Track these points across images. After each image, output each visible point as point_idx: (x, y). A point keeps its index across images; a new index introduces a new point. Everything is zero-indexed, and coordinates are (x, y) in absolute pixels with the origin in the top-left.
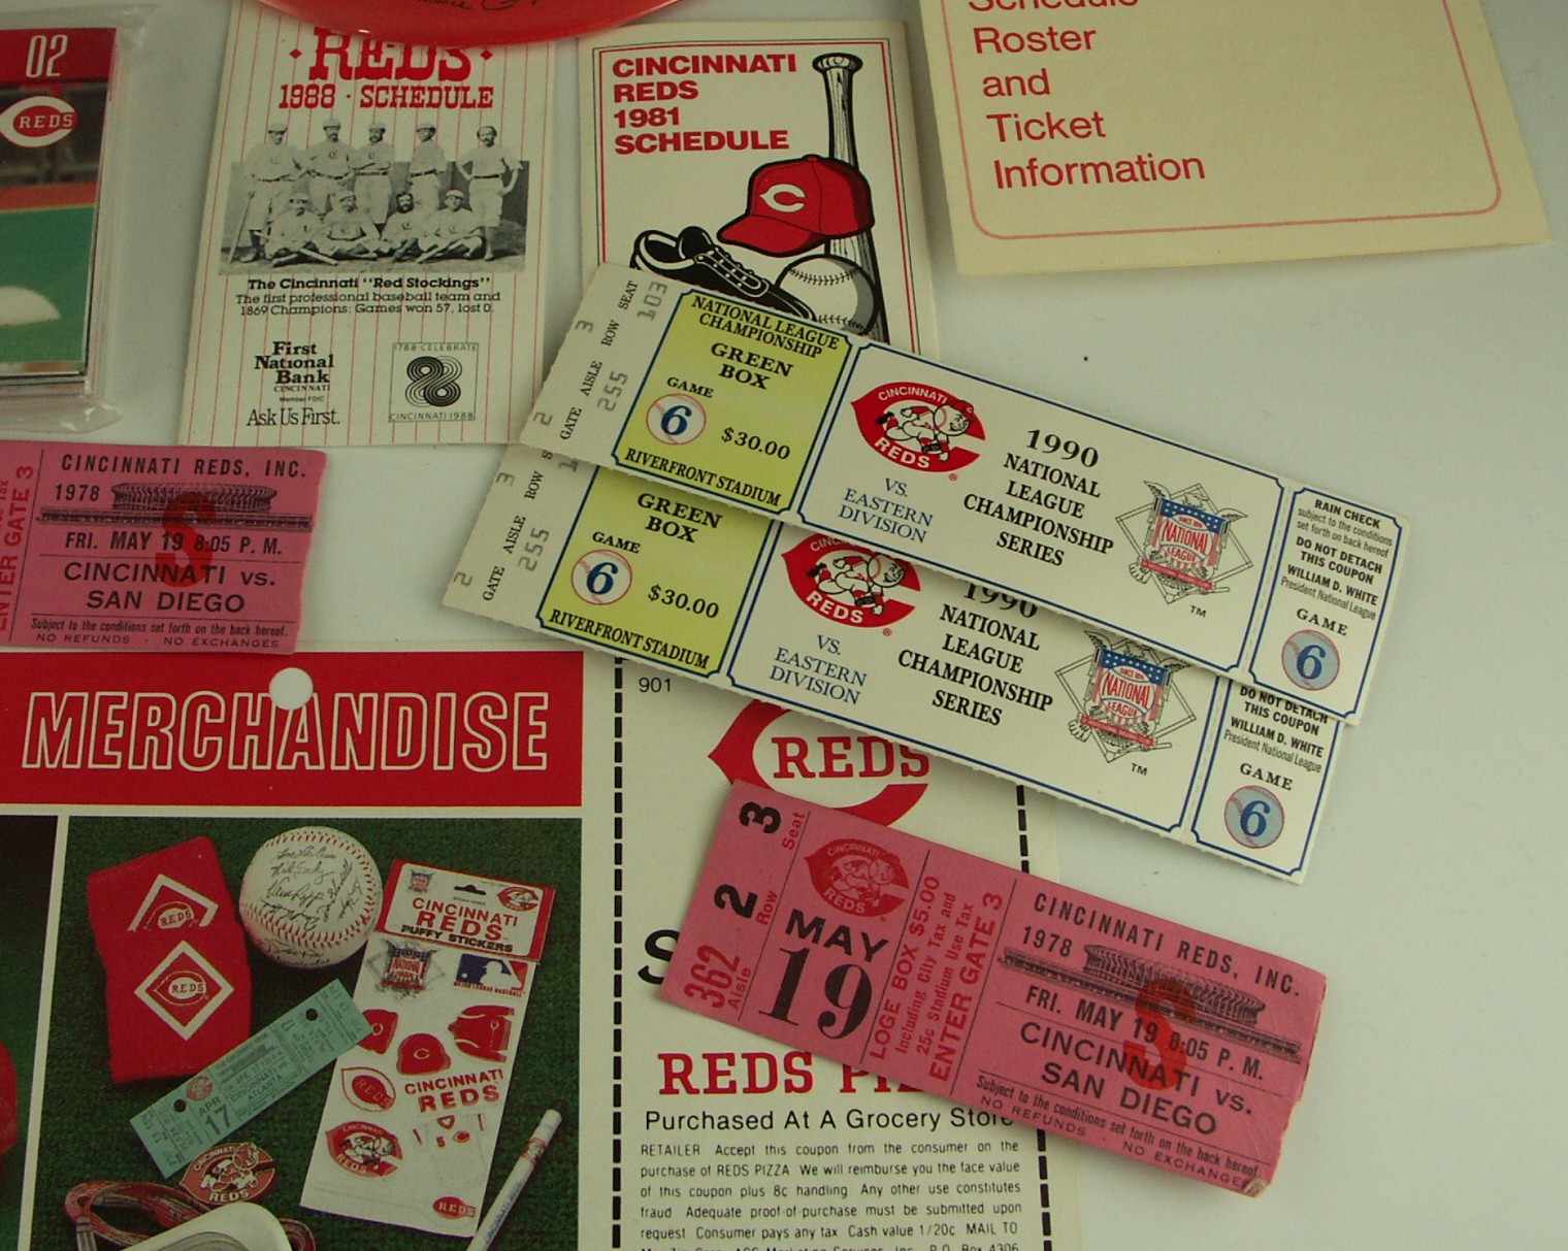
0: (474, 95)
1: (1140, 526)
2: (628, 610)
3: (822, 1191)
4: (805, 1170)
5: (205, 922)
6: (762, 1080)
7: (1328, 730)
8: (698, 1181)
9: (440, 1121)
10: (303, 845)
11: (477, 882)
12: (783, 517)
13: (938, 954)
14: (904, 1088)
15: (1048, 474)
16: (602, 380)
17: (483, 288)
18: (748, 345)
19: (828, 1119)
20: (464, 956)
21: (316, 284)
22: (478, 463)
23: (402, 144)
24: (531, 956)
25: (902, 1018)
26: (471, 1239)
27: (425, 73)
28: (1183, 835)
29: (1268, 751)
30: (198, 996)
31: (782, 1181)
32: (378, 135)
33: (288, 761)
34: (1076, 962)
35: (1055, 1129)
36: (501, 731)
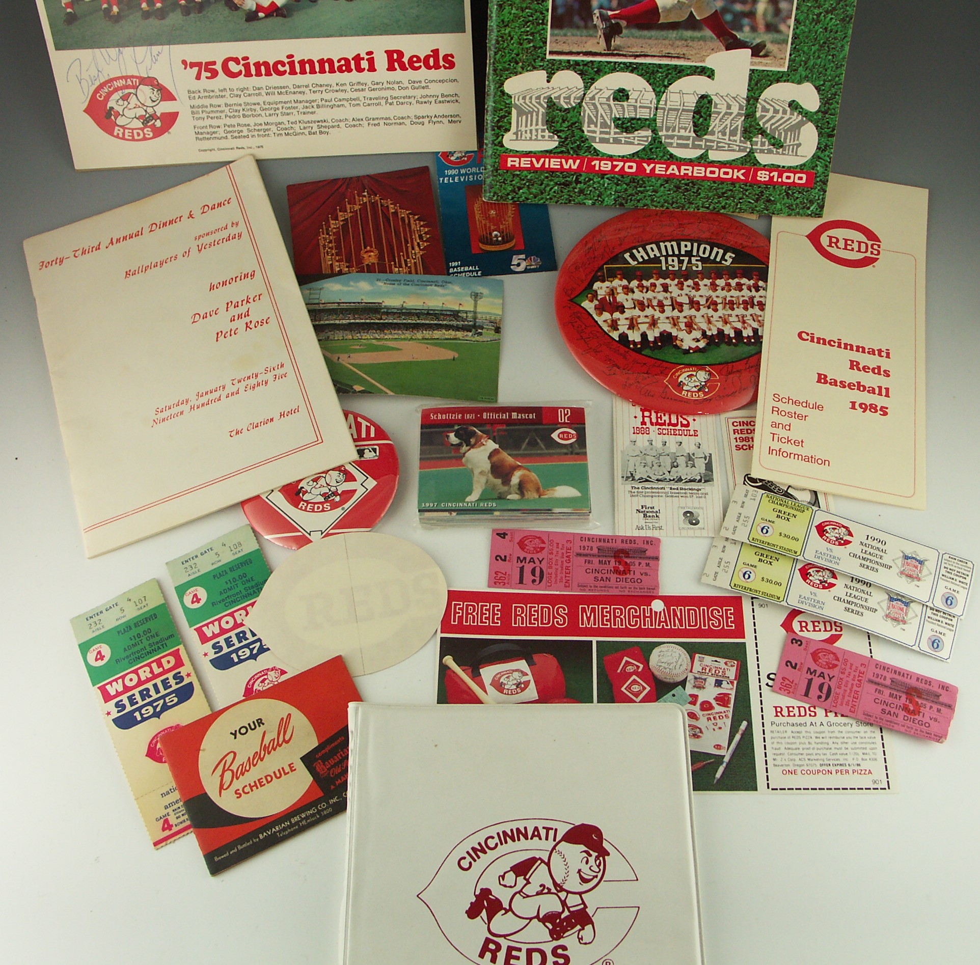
0: (692, 433)
1: (899, 562)
2: (755, 583)
3: (822, 743)
4: (816, 738)
5: (640, 670)
6: (803, 713)
7: (955, 620)
8: (787, 740)
9: (713, 724)
10: (666, 649)
11: (717, 659)
12: (799, 558)
13: (850, 679)
14: (842, 716)
15: (872, 547)
16: (742, 518)
17: (703, 491)
18: (783, 509)
19: (822, 724)
20: (716, 680)
21: (652, 488)
22: (705, 543)
23: (672, 447)
24: (735, 679)
25: (840, 696)
26: (725, 756)
27: (676, 425)
28: (916, 648)
29: (938, 625)
30: (640, 691)
31: (810, 740)
32: (665, 444)
33: (659, 625)
34: (888, 682)
35: (885, 727)
36: (720, 617)
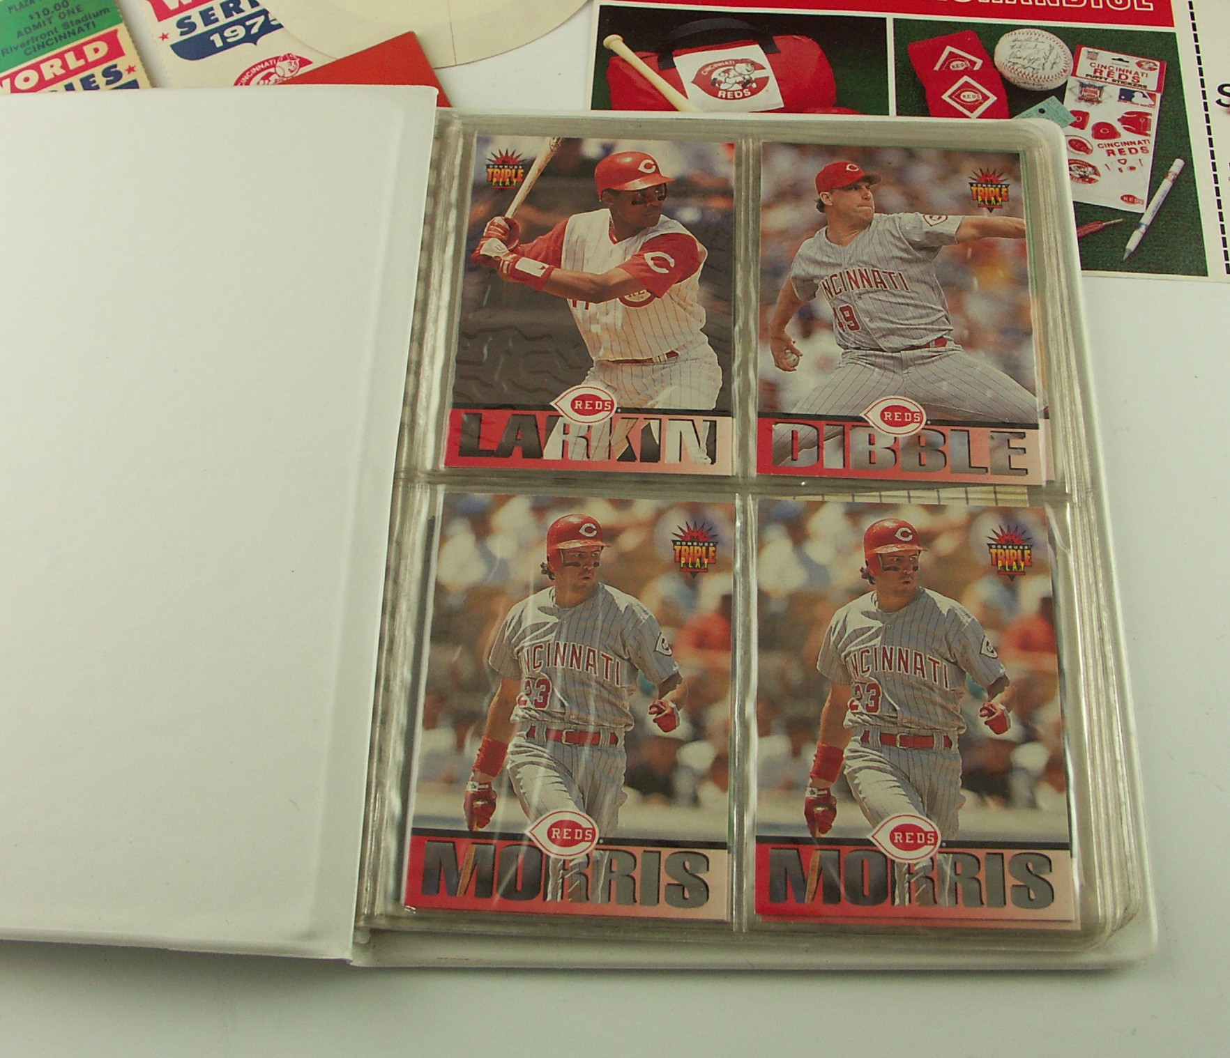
5: (977, 68)
9: (1119, 161)
10: (1026, 37)
11: (1124, 57)
20: (1121, 89)
24: (1158, 90)
26: (1143, 214)
30: (977, 101)
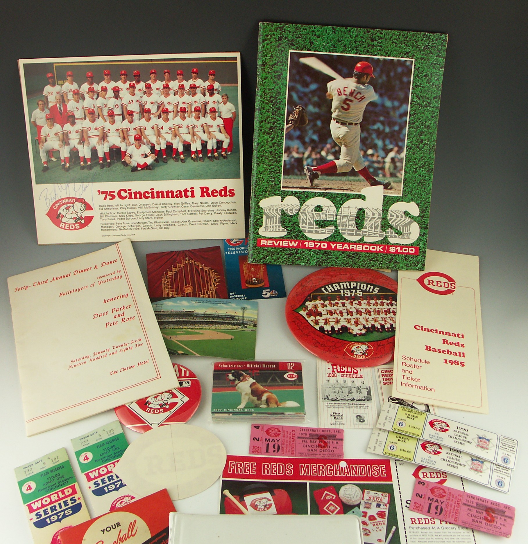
0: (359, 376)
2: (396, 452)
3: (439, 539)
4: (436, 535)
5: (334, 498)
6: (427, 522)
8: (419, 537)
9: (376, 528)
11: (378, 493)
12: (420, 438)
13: (453, 503)
14: (450, 523)
15: (460, 433)
16: (388, 418)
17: (366, 405)
18: (410, 413)
19: (438, 528)
20: (377, 503)
21: (339, 404)
22: (369, 431)
24: (388, 503)
25: (448, 513)
28: (489, 486)
29: (501, 474)
30: (334, 509)
31: (433, 537)
32: (345, 381)
33: (344, 474)
34: (475, 505)
35: (475, 530)
36: (378, 471)
